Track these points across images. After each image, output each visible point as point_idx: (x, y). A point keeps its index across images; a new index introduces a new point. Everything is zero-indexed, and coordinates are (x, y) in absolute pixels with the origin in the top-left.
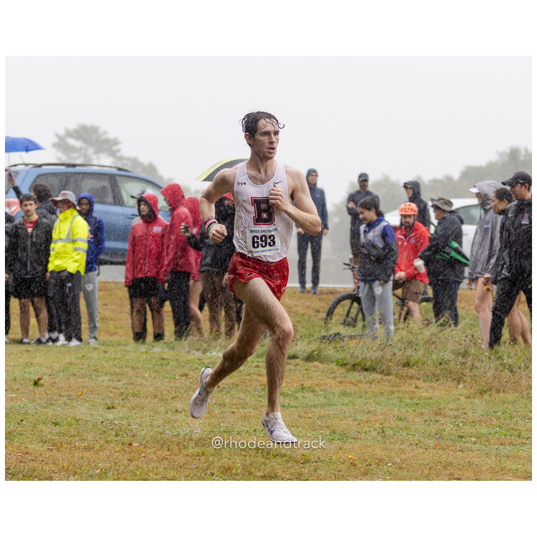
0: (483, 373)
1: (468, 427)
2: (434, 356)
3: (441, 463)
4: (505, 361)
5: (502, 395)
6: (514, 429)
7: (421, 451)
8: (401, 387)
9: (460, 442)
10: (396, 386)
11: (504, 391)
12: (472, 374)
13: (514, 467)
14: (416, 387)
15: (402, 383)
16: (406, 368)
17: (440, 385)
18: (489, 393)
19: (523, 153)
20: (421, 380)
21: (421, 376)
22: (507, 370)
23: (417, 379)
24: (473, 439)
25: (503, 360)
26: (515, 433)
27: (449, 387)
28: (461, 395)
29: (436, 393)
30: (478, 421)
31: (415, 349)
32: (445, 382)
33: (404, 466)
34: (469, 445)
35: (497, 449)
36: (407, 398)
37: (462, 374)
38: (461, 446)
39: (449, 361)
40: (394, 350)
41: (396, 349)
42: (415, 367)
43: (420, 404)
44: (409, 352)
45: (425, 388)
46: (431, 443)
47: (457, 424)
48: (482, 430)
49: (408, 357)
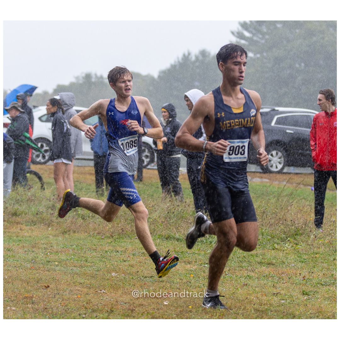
0: (65, 220)
1: (53, 255)
2: (33, 209)
3: (34, 278)
4: (79, 212)
5: (76, 234)
6: (83, 257)
7: (22, 271)
8: (10, 229)
9: (47, 265)
10: (8, 229)
11: (78, 232)
12: (57, 221)
13: (82, 281)
14: (21, 230)
15: (11, 227)
16: (14, 217)
17: (36, 228)
18: (68, 233)
19: (94, 76)
20: (24, 225)
21: (24, 222)
22: (80, 218)
23: (22, 224)
24: (57, 263)
25: (78, 212)
26: (84, 259)
27: (42, 229)
28: (50, 234)
29: (33, 234)
30: (60, 251)
31: (20, 204)
32: (39, 226)
33: (10, 280)
34: (53, 267)
35: (72, 269)
36: (14, 237)
37: (51, 220)
38: (48, 268)
39: (43, 212)
40: (6, 205)
41: (8, 204)
42: (20, 216)
43: (23, 240)
44: (16, 206)
45: (27, 230)
46: (29, 266)
47: (46, 253)
48: (62, 257)
49: (16, 210)
